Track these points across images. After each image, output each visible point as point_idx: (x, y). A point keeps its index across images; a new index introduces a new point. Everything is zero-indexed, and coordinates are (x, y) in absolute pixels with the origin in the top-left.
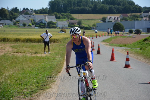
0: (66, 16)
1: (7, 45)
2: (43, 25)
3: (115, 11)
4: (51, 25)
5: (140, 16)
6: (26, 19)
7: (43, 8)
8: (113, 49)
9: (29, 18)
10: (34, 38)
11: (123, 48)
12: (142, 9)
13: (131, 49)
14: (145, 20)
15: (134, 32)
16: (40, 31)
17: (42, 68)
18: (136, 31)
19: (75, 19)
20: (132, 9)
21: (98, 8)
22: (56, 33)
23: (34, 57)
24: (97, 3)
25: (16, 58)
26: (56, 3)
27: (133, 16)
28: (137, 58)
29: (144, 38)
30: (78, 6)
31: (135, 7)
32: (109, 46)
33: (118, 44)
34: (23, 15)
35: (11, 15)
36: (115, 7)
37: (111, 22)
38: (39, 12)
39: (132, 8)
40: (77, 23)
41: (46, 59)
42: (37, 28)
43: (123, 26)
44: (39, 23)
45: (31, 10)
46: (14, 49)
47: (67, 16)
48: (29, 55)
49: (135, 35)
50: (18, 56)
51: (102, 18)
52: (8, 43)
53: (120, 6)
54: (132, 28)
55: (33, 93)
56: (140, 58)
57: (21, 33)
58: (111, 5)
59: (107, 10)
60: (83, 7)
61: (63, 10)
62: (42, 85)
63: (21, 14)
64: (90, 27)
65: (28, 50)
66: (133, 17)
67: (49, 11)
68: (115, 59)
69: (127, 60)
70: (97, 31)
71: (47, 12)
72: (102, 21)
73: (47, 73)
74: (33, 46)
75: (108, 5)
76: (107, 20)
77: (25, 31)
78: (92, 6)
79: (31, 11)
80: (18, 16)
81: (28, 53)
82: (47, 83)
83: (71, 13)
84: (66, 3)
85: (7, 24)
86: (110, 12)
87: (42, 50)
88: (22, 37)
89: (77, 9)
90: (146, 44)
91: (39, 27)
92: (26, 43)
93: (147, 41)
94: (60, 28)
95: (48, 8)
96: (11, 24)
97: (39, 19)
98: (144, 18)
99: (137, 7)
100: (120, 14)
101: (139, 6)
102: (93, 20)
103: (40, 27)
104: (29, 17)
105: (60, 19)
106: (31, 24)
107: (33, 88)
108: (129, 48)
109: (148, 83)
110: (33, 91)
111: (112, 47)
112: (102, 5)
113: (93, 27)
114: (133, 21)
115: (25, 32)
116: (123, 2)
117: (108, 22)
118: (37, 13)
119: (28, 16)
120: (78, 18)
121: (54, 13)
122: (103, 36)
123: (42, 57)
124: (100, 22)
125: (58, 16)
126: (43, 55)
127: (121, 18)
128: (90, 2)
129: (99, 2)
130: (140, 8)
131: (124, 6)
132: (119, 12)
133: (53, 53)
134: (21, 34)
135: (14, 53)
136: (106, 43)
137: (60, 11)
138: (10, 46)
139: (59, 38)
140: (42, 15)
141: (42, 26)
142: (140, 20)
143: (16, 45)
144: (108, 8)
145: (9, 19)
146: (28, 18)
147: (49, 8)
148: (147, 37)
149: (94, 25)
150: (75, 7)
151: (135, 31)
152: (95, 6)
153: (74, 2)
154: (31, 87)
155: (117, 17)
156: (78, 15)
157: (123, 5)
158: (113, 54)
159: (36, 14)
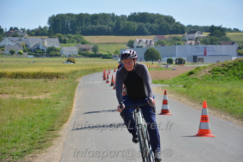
0: (74, 38)
2: (40, 53)
3: (147, 32)
4: (52, 53)
5: (183, 38)
6: (14, 44)
7: (40, 27)
9: (19, 42)
10: (27, 71)
11: (158, 85)
13: (171, 86)
14: (190, 44)
15: (174, 62)
18: (177, 61)
19: (88, 43)
20: (171, 29)
21: (123, 27)
22: (60, 64)
23: (27, 100)
24: (121, 20)
26: (60, 19)
27: (173, 38)
28: (179, 100)
29: (189, 71)
30: (93, 23)
31: (175, 26)
34: (10, 38)
36: (146, 26)
37: (142, 47)
38: (33, 33)
39: (171, 27)
40: (92, 49)
41: (45, 102)
42: (32, 56)
43: (159, 54)
44: (34, 49)
45: (22, 29)
47: (76, 39)
48: (19, 97)
49: (176, 65)
50: (3, 99)
51: (128, 42)
53: (154, 24)
54: (172, 56)
55: (25, 153)
56: (183, 99)
57: (7, 64)
58: (141, 22)
59: (135, 30)
60: (100, 26)
61: (70, 30)
62: (39, 142)
63: (7, 36)
64: (111, 55)
65: (17, 89)
66: (173, 40)
67: (48, 31)
71: (47, 33)
72: (128, 45)
75: (137, 22)
76: (135, 45)
77: (13, 61)
79: (22, 31)
80: (3, 39)
81: (17, 94)
82: (46, 138)
83: (82, 35)
84: (75, 19)
86: (140, 32)
87: (38, 90)
88: (9, 71)
89: (90, 29)
90: (192, 79)
91: (34, 55)
92: (14, 79)
93: (193, 75)
94: (66, 57)
95: (47, 27)
97: (34, 44)
98: (189, 42)
99: (178, 25)
100: (154, 36)
101: (182, 25)
102: (115, 45)
103: (36, 56)
104: (19, 40)
105: (66, 43)
106: (22, 51)
107: (26, 147)
108: (168, 86)
109: (195, 136)
112: (127, 22)
113: (116, 55)
114: (173, 45)
117: (137, 47)
118: (32, 34)
119: (18, 38)
120: (92, 42)
121: (57, 34)
123: (38, 99)
124: (125, 48)
125: (63, 39)
126: (40, 96)
128: (110, 18)
130: (182, 27)
131: (159, 24)
132: (153, 32)
133: (56, 93)
134: (6, 66)
137: (65, 31)
139: (65, 72)
140: (39, 37)
141: (38, 54)
142: (183, 44)
144: (136, 27)
146: (17, 42)
147: (50, 28)
148: (193, 69)
149: (116, 52)
150: (87, 25)
151: (176, 60)
152: (118, 25)
153: (87, 18)
154: (22, 145)
155: (149, 40)
156: (90, 37)
159: (29, 36)
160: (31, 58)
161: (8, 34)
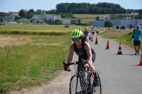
0: (69, 15)
1: (27, 37)
2: (52, 22)
3: (106, 12)
4: (58, 23)
5: (125, 16)
6: (39, 18)
7: (52, 10)
9: (42, 17)
11: (113, 39)
12: (126, 11)
13: (120, 40)
14: (128, 19)
15: (120, 28)
16: (50, 27)
18: (122, 27)
19: (76, 18)
20: (119, 11)
21: (93, 10)
23: (49, 46)
25: (36, 46)
26: (62, 6)
27: (119, 16)
28: (126, 47)
29: (129, 33)
30: (78, 8)
32: (103, 38)
34: (37, 15)
35: (28, 15)
36: (106, 9)
37: (103, 20)
38: (49, 13)
39: (118, 10)
40: (78, 21)
42: (48, 24)
43: (112, 24)
44: (49, 21)
45: (43, 11)
46: (33, 40)
48: (45, 44)
49: (121, 30)
51: (96, 17)
52: (28, 35)
53: (110, 8)
54: (119, 25)
56: (128, 47)
58: (103, 7)
59: (100, 11)
60: (82, 9)
61: (67, 11)
63: (36, 14)
64: (87, 24)
65: (43, 40)
67: (56, 12)
68: (110, 47)
69: (120, 48)
71: (55, 13)
72: (96, 19)
74: (46, 38)
75: (101, 7)
76: (100, 19)
78: (89, 8)
79: (43, 12)
80: (34, 16)
81: (43, 43)
82: (62, 65)
83: (73, 14)
84: (69, 6)
85: (25, 22)
86: (102, 13)
88: (38, 31)
89: (77, 11)
91: (49, 24)
93: (131, 35)
94: (64, 25)
95: (55, 10)
96: (28, 21)
97: (49, 18)
98: (128, 18)
99: (122, 9)
100: (110, 15)
102: (89, 19)
103: (50, 24)
104: (42, 16)
105: (65, 18)
106: (43, 22)
108: (118, 40)
112: (96, 7)
113: (90, 24)
114: (119, 19)
115: (38, 28)
116: (112, 5)
117: (101, 20)
120: (78, 17)
121: (60, 13)
123: (54, 46)
124: (95, 20)
125: (63, 15)
126: (55, 44)
127: (110, 17)
128: (87, 5)
129: (93, 5)
130: (124, 10)
132: (109, 12)
133: (63, 43)
135: (34, 43)
136: (100, 36)
137: (64, 12)
138: (30, 38)
139: (65, 32)
140: (51, 15)
142: (124, 19)
143: (34, 37)
145: (27, 18)
146: (41, 17)
147: (57, 10)
149: (90, 23)
150: (76, 9)
151: (121, 27)
152: (91, 9)
153: (75, 5)
155: (107, 17)
156: (78, 15)
157: (112, 8)
158: (108, 44)
159: (47, 14)
161: (36, 13)
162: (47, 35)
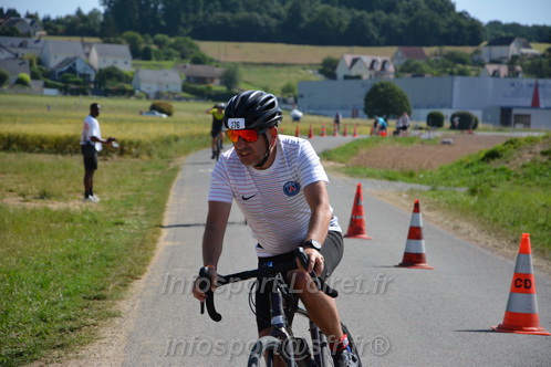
0: (173, 46)
2: (76, 83)
3: (376, 36)
4: (111, 85)
5: (476, 58)
6: (7, 55)
7: (79, 12)
8: (359, 188)
9: (21, 51)
10: (38, 133)
11: (399, 184)
12: (484, 30)
13: (434, 189)
14: (495, 74)
15: (447, 124)
16: (66, 107)
17: (64, 259)
18: (456, 119)
19: (211, 60)
20: (443, 30)
21: (308, 19)
22: (130, 117)
23: (33, 211)
27: (446, 56)
28: (456, 228)
29: (485, 149)
30: (226, 7)
31: (455, 23)
32: (344, 177)
33: (382, 171)
36: (373, 20)
37: (358, 77)
38: (61, 28)
39: (442, 24)
41: (83, 220)
42: (54, 92)
43: (404, 98)
44: (61, 73)
45: (29, 16)
47: (177, 49)
48: (12, 202)
49: (453, 133)
51: (319, 61)
53: (397, 13)
54: (442, 106)
56: (465, 226)
58: (359, 9)
59: (343, 30)
60: (246, 14)
61: (163, 23)
62: (61, 330)
65: (9, 181)
66: (446, 62)
67: (103, 24)
68: (365, 228)
69: (415, 233)
70: (300, 114)
71: (97, 29)
72: (321, 72)
73: (85, 278)
74: (30, 167)
75: (349, 7)
76: (341, 71)
78: (283, 11)
79: (29, 21)
81: (8, 194)
82: (81, 320)
83: (194, 38)
86: (356, 37)
87: (67, 186)
89: (219, 22)
90: (495, 171)
91: (60, 89)
92: (2, 154)
93: (497, 160)
94: (148, 97)
95: (99, 13)
97: (61, 58)
98: (491, 68)
99: (462, 21)
100: (394, 49)
101: (473, 20)
102: (285, 69)
103: (65, 91)
104: (21, 45)
105: (150, 59)
106: (27, 77)
107: (23, 341)
108: (425, 188)
109: (493, 331)
110: (21, 354)
111: (356, 181)
112: (322, 7)
113: (286, 96)
114: (446, 77)
117: (346, 77)
118: (56, 30)
119: (17, 41)
120: (222, 59)
121: (126, 34)
122: (322, 135)
123: (67, 211)
124: (314, 78)
125: (143, 46)
126: (71, 204)
127: (396, 62)
130: (475, 25)
131: (411, 15)
132: (389, 37)
133: (117, 197)
137: (149, 26)
139: (142, 138)
140: (76, 40)
141: (73, 86)
142: (473, 73)
144: (346, 23)
146: (15, 50)
147: (106, 14)
148: (498, 145)
149: (287, 90)
150: (211, 12)
151: (453, 116)
152: (295, 12)
154: (14, 335)
155: (380, 60)
156: (223, 45)
157: (408, 12)
158: (357, 209)
159: (49, 34)
160: (52, 96)
162: (42, 150)
